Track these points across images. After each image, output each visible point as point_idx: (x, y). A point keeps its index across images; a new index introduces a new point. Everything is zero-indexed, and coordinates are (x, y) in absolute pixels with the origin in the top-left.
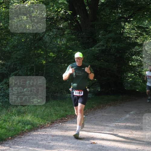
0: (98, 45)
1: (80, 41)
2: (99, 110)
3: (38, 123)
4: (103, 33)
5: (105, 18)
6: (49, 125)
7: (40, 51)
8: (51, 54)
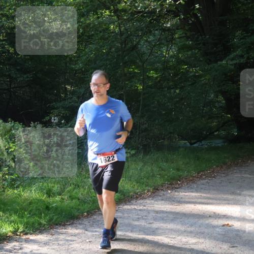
0: (232, 56)
1: (201, 50)
2: (236, 168)
3: (132, 189)
4: (242, 34)
5: (244, 8)
6: (150, 193)
7: (133, 68)
8: (152, 74)
